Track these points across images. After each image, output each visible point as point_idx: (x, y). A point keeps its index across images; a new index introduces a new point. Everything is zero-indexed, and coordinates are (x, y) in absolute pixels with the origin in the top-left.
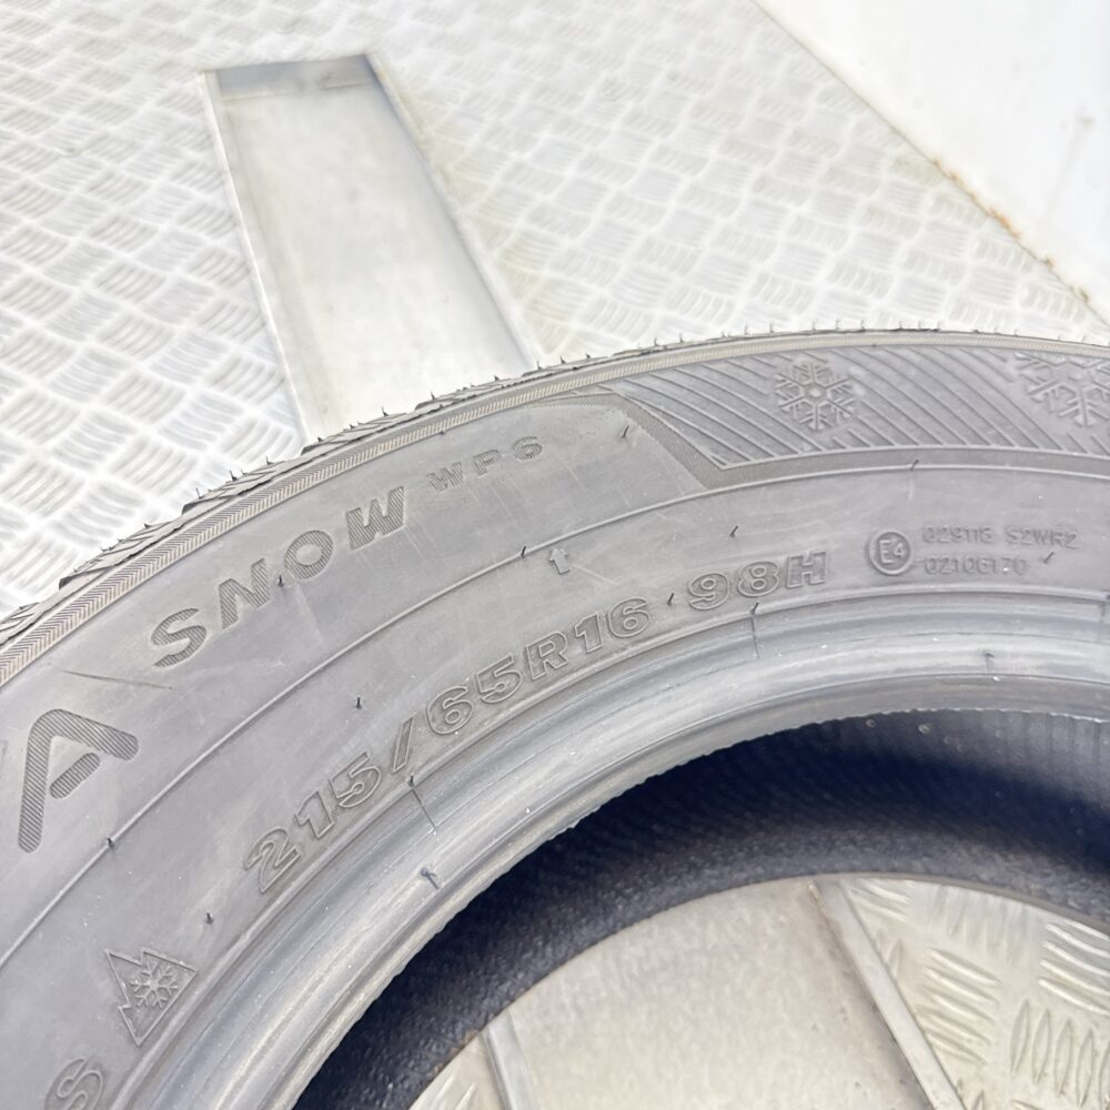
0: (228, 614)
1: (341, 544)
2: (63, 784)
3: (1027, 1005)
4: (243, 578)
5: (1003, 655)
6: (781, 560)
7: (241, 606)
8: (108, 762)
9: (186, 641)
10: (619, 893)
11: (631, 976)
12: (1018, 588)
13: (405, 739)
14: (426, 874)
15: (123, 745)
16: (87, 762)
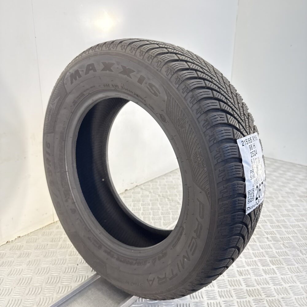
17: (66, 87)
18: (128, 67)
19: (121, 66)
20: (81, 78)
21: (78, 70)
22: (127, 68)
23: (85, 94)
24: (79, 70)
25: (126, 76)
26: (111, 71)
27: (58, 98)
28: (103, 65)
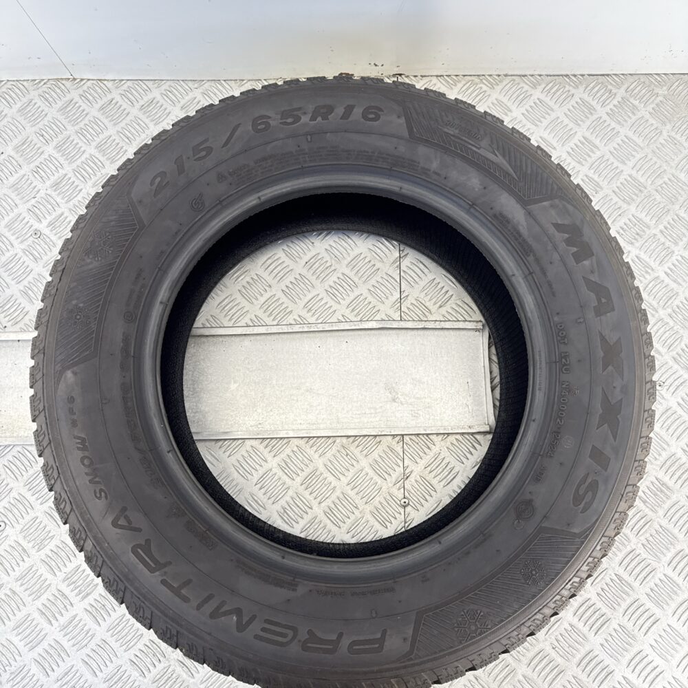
0: (98, 483)
1: (86, 454)
2: (129, 522)
3: (239, 291)
4: (90, 478)
5: (162, 299)
6: (122, 344)
7: (97, 479)
8: (127, 513)
9: (103, 493)
10: (173, 395)
11: (193, 395)
12: (149, 288)
13: (139, 450)
14: (168, 452)
15: (124, 509)
16: (126, 518)
17: (545, 203)
18: (620, 419)
19: (620, 398)
20: (575, 264)
21: (593, 255)
22: (618, 416)
23: (528, 258)
24: (594, 258)
25: (601, 411)
26: (605, 367)
27: (511, 171)
28: (615, 340)
